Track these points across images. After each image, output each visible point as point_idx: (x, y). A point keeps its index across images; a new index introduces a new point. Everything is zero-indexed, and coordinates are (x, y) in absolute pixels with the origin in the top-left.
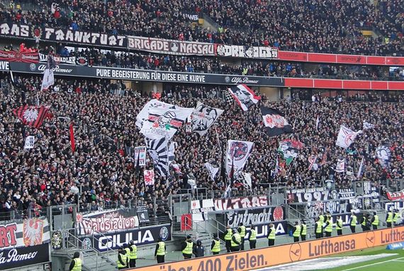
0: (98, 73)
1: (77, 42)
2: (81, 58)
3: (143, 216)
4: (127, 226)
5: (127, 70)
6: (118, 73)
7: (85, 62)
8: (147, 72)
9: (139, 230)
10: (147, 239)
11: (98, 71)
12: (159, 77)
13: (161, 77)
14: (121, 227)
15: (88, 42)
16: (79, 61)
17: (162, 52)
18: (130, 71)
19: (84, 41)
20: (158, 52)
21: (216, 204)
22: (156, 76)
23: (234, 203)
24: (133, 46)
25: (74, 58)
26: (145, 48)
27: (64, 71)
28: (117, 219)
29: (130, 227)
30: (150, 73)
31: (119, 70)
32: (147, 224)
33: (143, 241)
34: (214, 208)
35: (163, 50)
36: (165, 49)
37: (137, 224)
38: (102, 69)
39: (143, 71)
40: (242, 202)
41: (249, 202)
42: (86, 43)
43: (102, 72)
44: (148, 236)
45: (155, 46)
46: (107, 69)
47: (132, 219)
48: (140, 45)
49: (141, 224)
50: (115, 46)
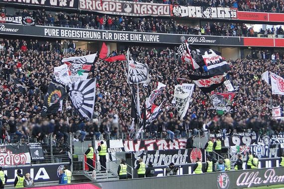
0: (46, 33)
1: (25, 3)
2: (28, 17)
3: (37, 153)
4: (17, 162)
5: (77, 30)
6: (67, 33)
7: (32, 22)
8: (97, 31)
9: (32, 167)
10: (41, 177)
11: (46, 31)
12: (111, 37)
13: (113, 37)
14: (9, 163)
15: (37, 3)
16: (26, 21)
17: (115, 13)
18: (80, 30)
19: (33, 2)
20: (111, 13)
21: (126, 144)
22: (108, 35)
23: (149, 145)
24: (84, 7)
25: (21, 17)
26: (97, 9)
27: (10, 30)
28: (5, 155)
29: (20, 164)
30: (101, 32)
31: (68, 30)
32: (42, 161)
33: (36, 178)
34: (123, 149)
35: (115, 11)
36: (117, 10)
37: (29, 161)
38: (50, 28)
39: (93, 31)
40: (158, 143)
41: (166, 144)
42: (35, 4)
43: (51, 32)
44: (42, 174)
45: (107, 7)
46: (55, 29)
47: (22, 156)
48: (92, 6)
49: (33, 161)
50: (65, 7)
